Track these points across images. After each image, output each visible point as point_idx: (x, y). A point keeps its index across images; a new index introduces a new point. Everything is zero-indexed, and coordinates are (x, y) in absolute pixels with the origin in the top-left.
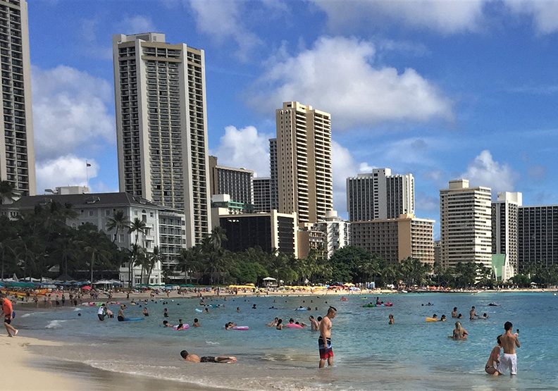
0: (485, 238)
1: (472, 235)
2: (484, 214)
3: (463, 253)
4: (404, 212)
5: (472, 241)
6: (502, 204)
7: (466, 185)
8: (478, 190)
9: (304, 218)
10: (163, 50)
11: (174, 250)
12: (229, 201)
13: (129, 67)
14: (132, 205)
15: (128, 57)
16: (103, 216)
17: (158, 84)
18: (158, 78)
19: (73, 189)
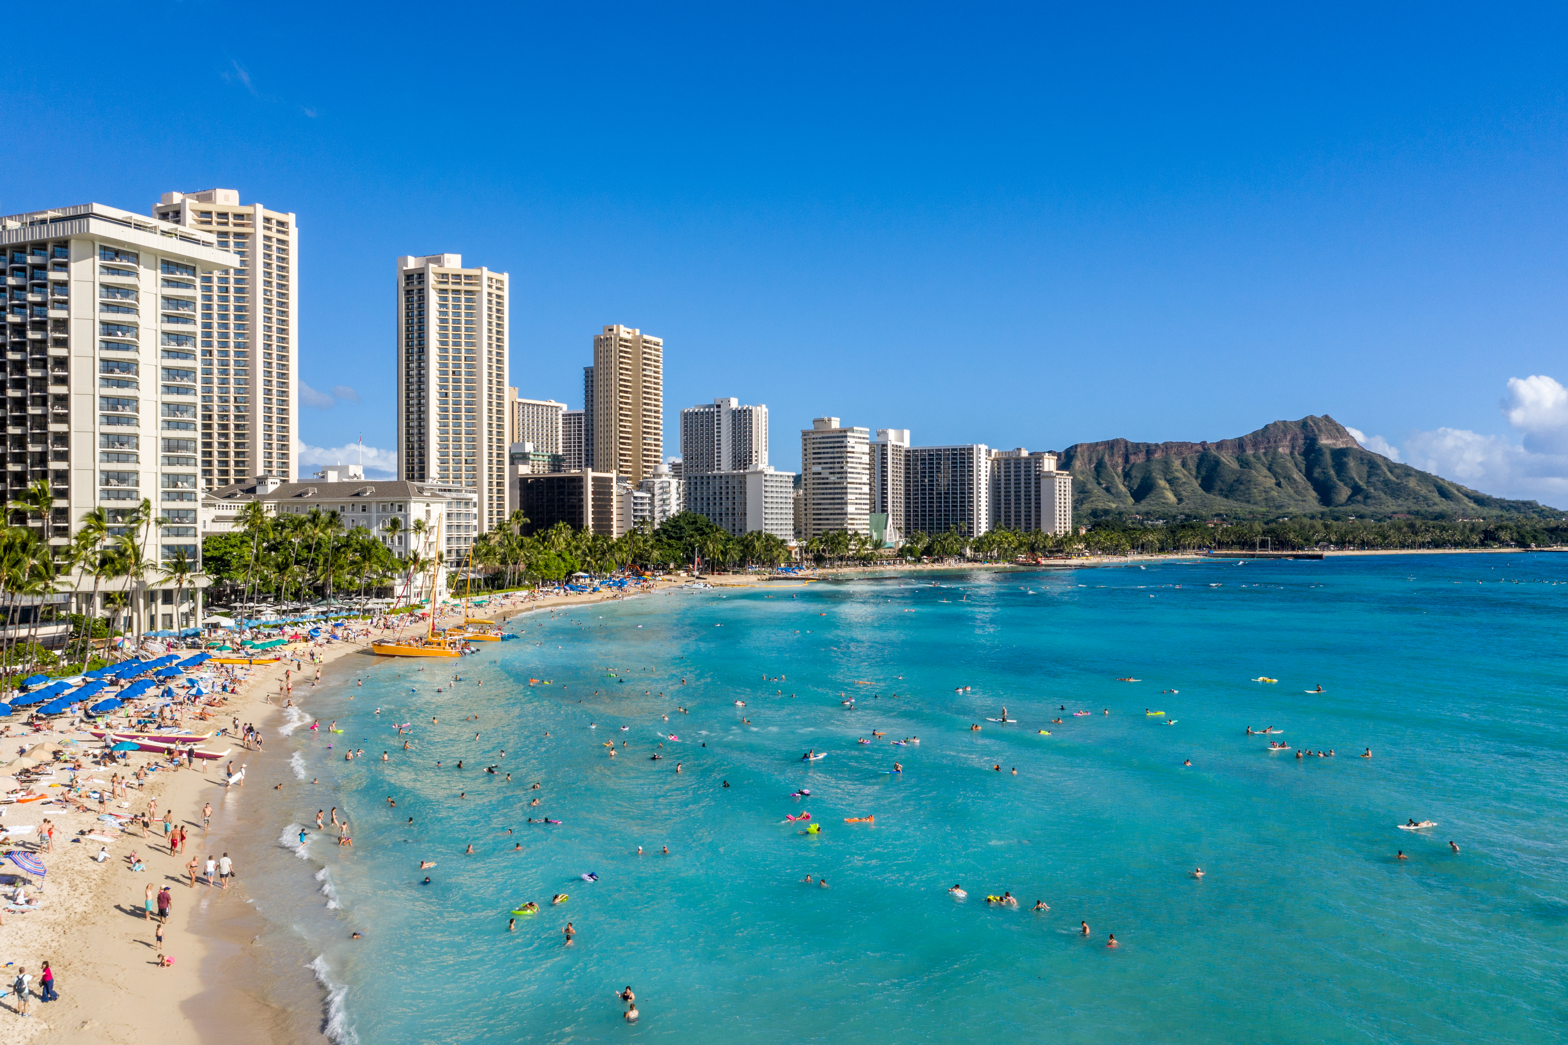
0: (860, 494)
1: (844, 491)
2: (860, 463)
3: (831, 514)
4: (754, 462)
5: (843, 498)
6: (883, 446)
7: (836, 424)
8: (853, 431)
9: (626, 472)
10: (458, 276)
11: (462, 541)
12: (532, 451)
13: (416, 298)
14: (414, 498)
15: (415, 286)
16: (378, 512)
17: (450, 318)
18: (450, 310)
19: (343, 470)
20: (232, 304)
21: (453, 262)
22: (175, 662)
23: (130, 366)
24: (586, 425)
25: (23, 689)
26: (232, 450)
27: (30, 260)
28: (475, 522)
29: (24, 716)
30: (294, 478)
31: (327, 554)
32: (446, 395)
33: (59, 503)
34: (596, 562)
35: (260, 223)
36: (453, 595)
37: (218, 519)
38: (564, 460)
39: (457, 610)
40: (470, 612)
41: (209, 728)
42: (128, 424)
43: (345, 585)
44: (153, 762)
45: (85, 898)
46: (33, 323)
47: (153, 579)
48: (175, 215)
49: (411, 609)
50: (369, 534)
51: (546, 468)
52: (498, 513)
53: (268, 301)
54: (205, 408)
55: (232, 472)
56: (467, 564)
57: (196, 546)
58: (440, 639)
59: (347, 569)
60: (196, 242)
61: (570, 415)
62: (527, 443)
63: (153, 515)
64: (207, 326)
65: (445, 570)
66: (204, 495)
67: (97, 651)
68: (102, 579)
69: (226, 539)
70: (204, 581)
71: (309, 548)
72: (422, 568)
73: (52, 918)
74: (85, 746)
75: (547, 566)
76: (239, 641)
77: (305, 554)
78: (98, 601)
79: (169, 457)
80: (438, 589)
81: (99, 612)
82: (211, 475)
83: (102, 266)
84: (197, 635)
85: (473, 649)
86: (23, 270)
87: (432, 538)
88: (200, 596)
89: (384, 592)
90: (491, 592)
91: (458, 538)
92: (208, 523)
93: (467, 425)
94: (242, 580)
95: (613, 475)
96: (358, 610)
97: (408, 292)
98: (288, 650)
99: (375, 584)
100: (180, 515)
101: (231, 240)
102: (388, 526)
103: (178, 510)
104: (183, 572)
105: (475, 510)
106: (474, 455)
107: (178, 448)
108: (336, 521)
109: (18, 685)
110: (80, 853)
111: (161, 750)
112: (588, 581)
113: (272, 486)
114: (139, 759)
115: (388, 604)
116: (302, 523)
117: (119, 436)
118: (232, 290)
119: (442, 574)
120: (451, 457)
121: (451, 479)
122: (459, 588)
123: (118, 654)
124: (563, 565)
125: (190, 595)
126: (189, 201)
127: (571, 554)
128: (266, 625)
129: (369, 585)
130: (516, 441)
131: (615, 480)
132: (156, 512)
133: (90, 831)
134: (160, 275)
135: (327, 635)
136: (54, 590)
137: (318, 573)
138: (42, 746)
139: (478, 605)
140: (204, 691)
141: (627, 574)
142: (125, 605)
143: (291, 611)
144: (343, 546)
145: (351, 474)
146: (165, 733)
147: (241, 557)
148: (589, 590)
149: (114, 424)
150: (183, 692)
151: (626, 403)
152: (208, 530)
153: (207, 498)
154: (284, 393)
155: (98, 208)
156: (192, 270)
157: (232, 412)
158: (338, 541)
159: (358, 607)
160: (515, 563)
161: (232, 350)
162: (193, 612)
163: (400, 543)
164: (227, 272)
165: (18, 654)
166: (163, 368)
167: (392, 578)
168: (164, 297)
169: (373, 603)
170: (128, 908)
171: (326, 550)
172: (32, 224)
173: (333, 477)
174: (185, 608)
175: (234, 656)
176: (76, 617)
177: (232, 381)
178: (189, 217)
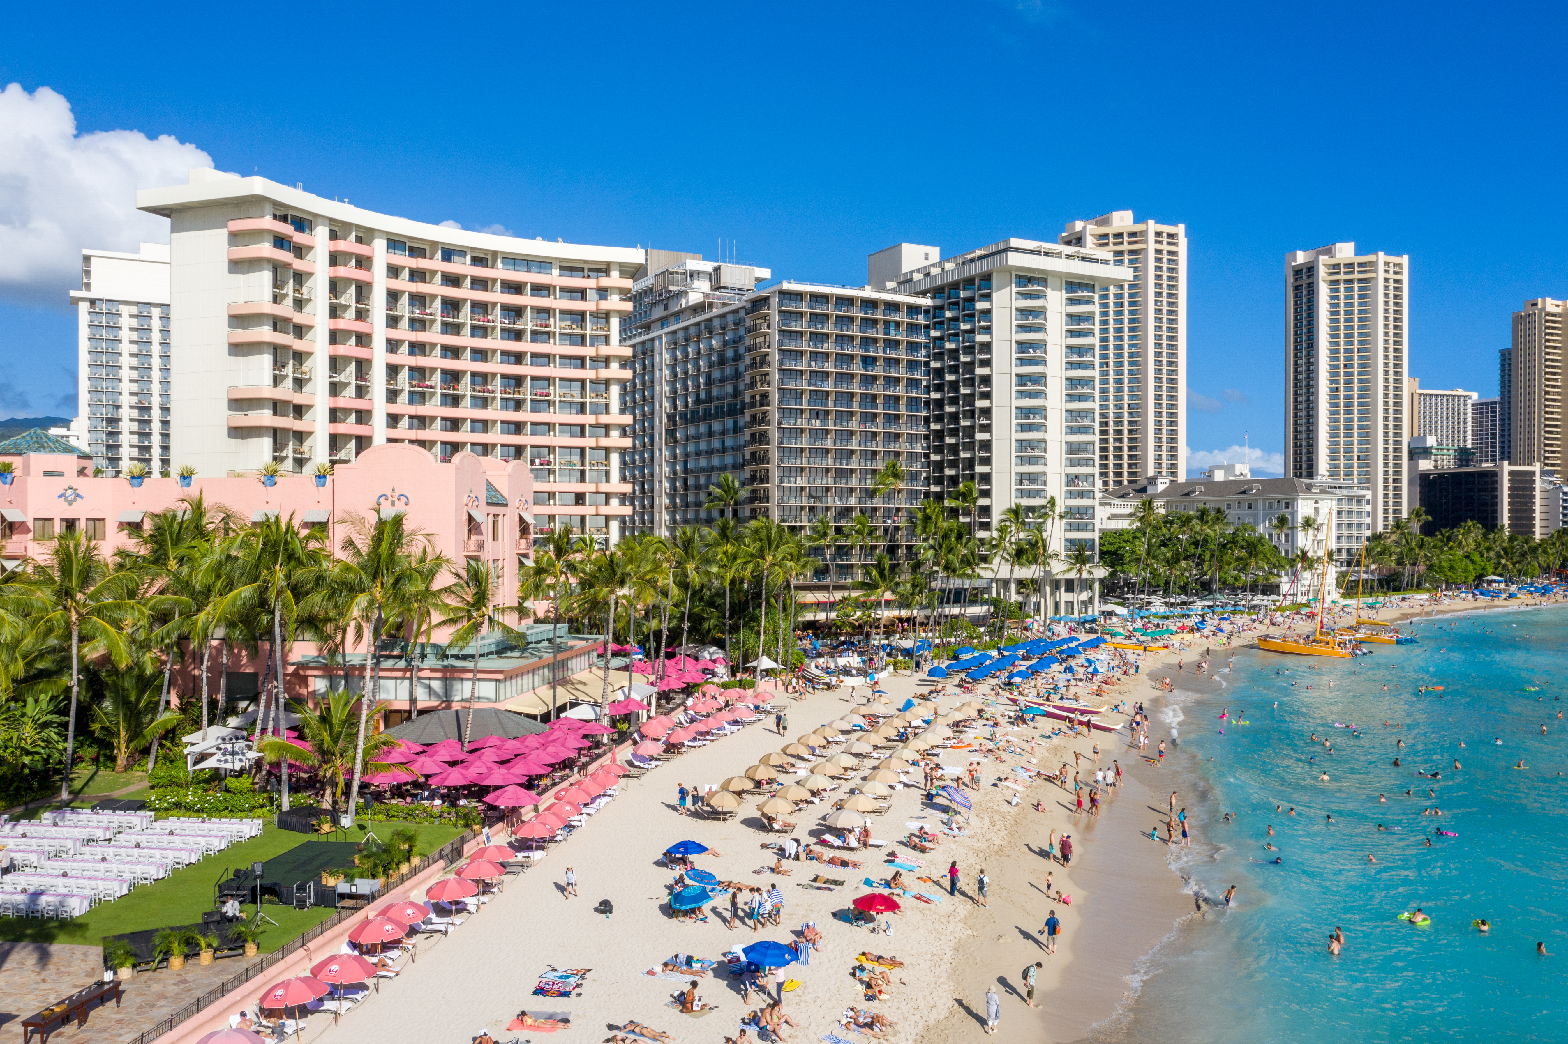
9: (1553, 465)
10: (1351, 265)
11: (1354, 540)
12: (1435, 445)
13: (1305, 292)
14: (1301, 495)
15: (1305, 281)
16: (1264, 509)
17: (1342, 309)
18: (1342, 302)
19: (1229, 469)
20: (1126, 317)
21: (1345, 251)
22: (1075, 643)
23: (1039, 379)
24: (1502, 414)
25: (956, 658)
26: (1125, 453)
27: (962, 294)
28: (1368, 520)
29: (956, 680)
30: (1182, 478)
31: (1213, 551)
32: (1337, 389)
33: (983, 502)
34: (1514, 565)
35: (1151, 237)
36: (1345, 595)
37: (1113, 517)
38: (1473, 454)
39: (1346, 610)
40: (1362, 613)
41: (1103, 704)
42: (1038, 430)
43: (1230, 580)
44: (1056, 728)
45: (1002, 834)
46: (965, 347)
47: (1059, 568)
48: (1078, 240)
49: (1297, 608)
50: (1254, 531)
51: (1452, 462)
52: (1395, 511)
53: (1159, 311)
54: (1103, 415)
55: (1126, 474)
56: (1358, 564)
57: (1093, 540)
58: (1329, 638)
59: (1233, 565)
60: (1095, 261)
61: (1482, 404)
62: (1428, 437)
63: (1058, 510)
64: (1104, 339)
65: (1334, 569)
66: (1101, 495)
67: (1012, 631)
68: (1017, 567)
69: (1121, 534)
70: (1101, 572)
71: (1196, 544)
72: (1311, 567)
73: (976, 845)
74: (1003, 708)
75: (1451, 568)
76: (1131, 629)
77: (1192, 550)
78: (1013, 586)
79: (1071, 459)
80: (1327, 588)
81: (1014, 598)
82: (1107, 477)
83: (1017, 293)
84: (1094, 621)
85: (1365, 650)
86: (957, 304)
87: (1321, 536)
88: (1097, 586)
89: (1271, 589)
90: (1385, 594)
91: (1350, 537)
92: (1105, 520)
93: (1360, 419)
94: (1135, 573)
95: (1537, 468)
96: (1244, 606)
97: (1297, 288)
98: (1176, 640)
99: (1261, 581)
100: (1080, 512)
101: (1126, 258)
102: (1275, 522)
103: (1079, 507)
104: (1084, 562)
105: (1368, 508)
106: (1367, 450)
107: (1079, 451)
108: (1221, 517)
109: (952, 654)
110: (998, 795)
111: (1064, 718)
112: (1502, 586)
113: (1162, 486)
114: (1046, 725)
115: (1274, 601)
116: (1189, 519)
117: (1030, 441)
118: (1126, 304)
119: (1332, 573)
120: (1342, 454)
121: (1342, 476)
122: (1350, 588)
123: (1028, 634)
124: (1471, 567)
125: (1087, 585)
126: (1089, 227)
127: (1482, 556)
128: (1156, 615)
129: (1255, 581)
130: (1416, 434)
131: (1538, 474)
132: (1060, 508)
133: (1006, 779)
134: (1065, 295)
135: (1213, 629)
136: (979, 575)
137: (1206, 568)
138: (969, 704)
139: (1371, 607)
140: (1100, 670)
141: (1553, 579)
142: (1035, 590)
143: (1178, 604)
144: (1228, 542)
145: (1238, 472)
146: (1066, 703)
147: (1133, 552)
148: (1504, 596)
149: (1026, 431)
150: (1082, 670)
151: (1554, 387)
152: (1104, 527)
153: (1103, 497)
154: (1173, 398)
155: (1015, 242)
156: (1091, 287)
157: (1126, 418)
158: (1224, 538)
159: (1243, 602)
160: (1414, 564)
161: (1126, 360)
162: (1091, 600)
163: (1287, 540)
164: (1121, 287)
165: (952, 629)
166: (1067, 379)
167: (1278, 575)
168: (1068, 315)
169: (1258, 599)
170: (1037, 850)
171: (1212, 547)
172: (964, 263)
173: (1219, 476)
174: (1084, 596)
175: (1127, 642)
176: (996, 600)
177: (1126, 389)
178: (1089, 240)
